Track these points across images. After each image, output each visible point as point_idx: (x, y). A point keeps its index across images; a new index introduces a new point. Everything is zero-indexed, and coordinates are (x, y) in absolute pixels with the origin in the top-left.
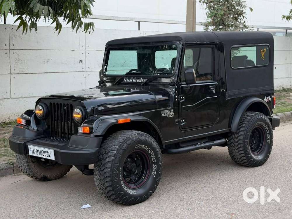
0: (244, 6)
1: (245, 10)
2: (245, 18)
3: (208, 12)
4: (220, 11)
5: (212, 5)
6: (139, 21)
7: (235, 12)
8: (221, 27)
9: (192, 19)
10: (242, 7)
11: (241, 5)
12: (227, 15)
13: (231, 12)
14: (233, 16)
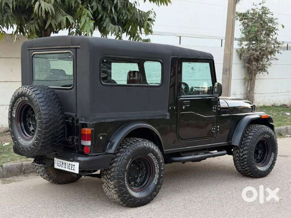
0: (276, 23)
1: (277, 27)
2: (276, 34)
3: (242, 28)
4: (254, 27)
5: (247, 21)
6: (180, 36)
7: (268, 29)
8: (254, 42)
9: (231, 36)
10: (274, 24)
11: (273, 22)
12: (261, 32)
13: (264, 28)
14: (266, 32)
